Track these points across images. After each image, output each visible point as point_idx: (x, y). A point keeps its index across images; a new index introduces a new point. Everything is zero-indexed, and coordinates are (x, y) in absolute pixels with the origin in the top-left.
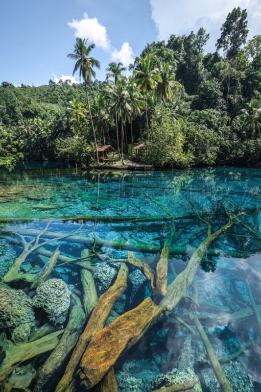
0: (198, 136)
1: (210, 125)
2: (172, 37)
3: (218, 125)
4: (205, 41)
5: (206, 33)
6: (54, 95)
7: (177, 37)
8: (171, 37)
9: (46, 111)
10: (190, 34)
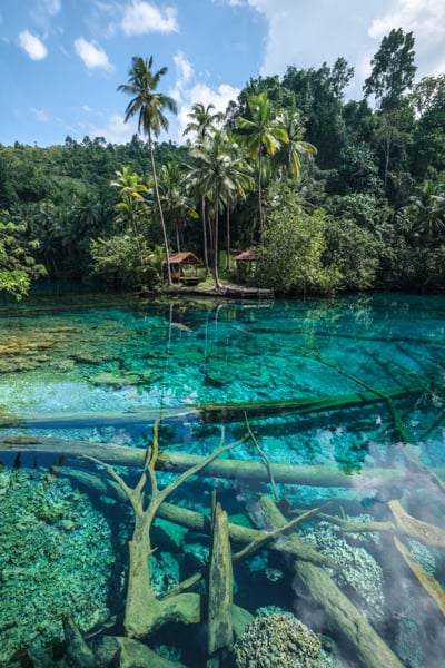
0: (345, 239)
1: (361, 221)
2: (291, 70)
3: (375, 221)
4: (347, 80)
5: (349, 66)
6: (76, 163)
7: (298, 70)
8: (289, 70)
9: (61, 190)
10: (321, 67)
